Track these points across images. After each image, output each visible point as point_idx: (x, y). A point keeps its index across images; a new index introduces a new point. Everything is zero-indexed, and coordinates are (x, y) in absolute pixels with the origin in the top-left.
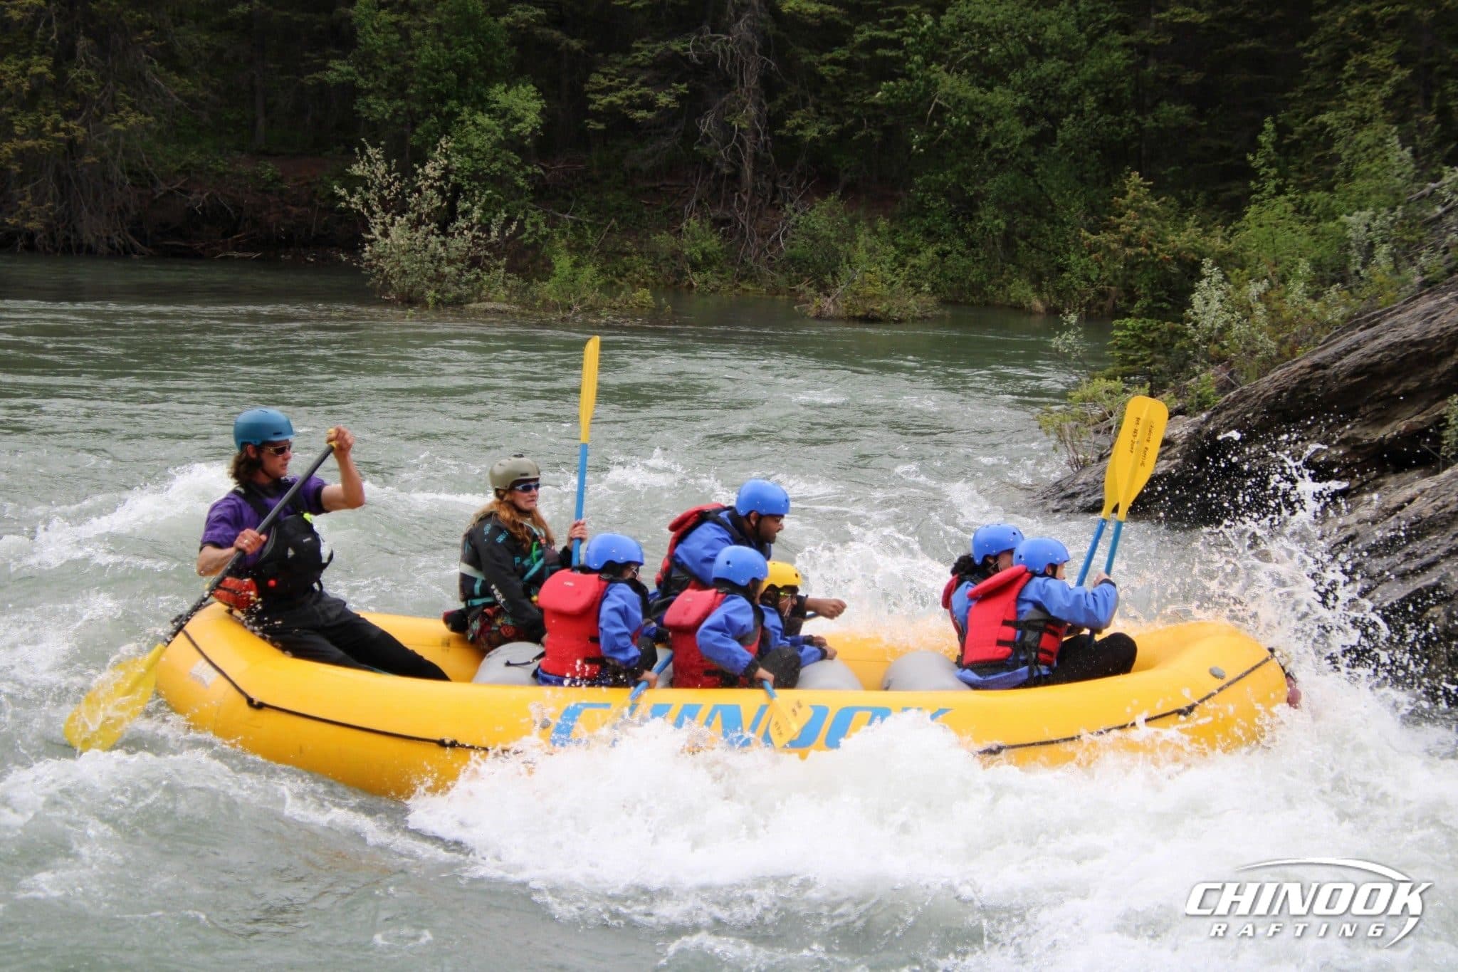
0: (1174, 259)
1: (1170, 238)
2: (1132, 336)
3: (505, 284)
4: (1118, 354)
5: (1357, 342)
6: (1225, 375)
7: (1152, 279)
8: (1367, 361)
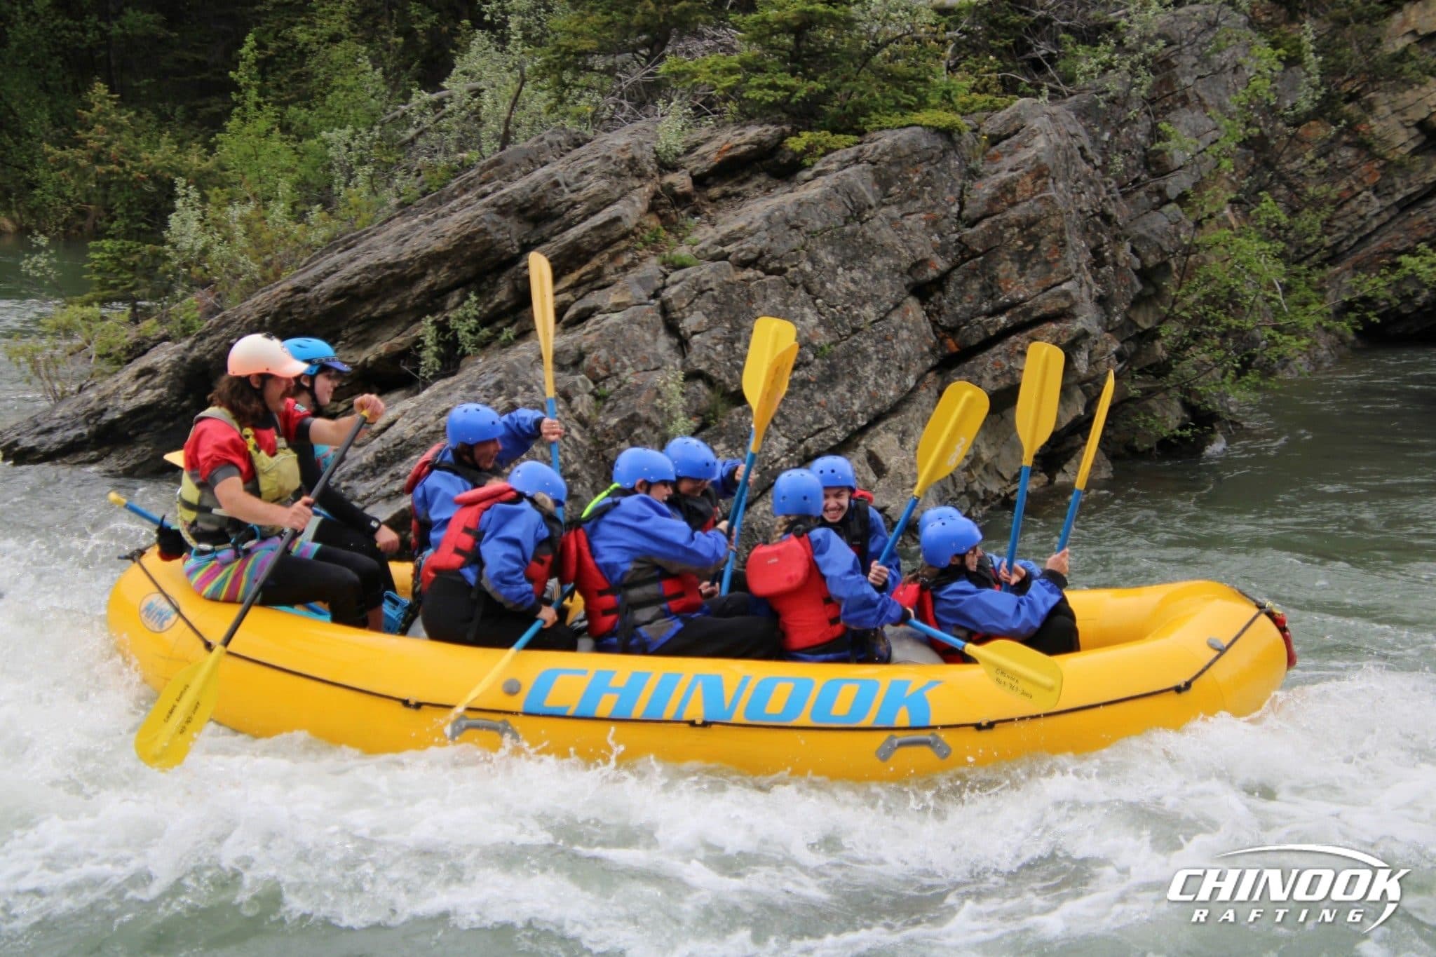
0: (150, 177)
1: (143, 155)
2: (111, 259)
4: (97, 278)
5: (335, 265)
6: (211, 300)
7: (128, 198)
8: (346, 284)
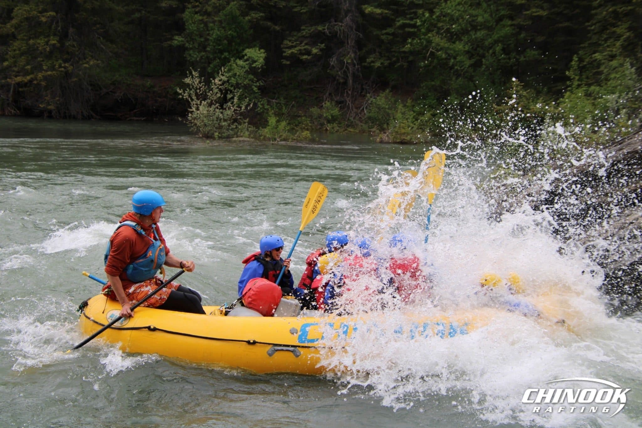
1: (531, 107)
3: (248, 130)
